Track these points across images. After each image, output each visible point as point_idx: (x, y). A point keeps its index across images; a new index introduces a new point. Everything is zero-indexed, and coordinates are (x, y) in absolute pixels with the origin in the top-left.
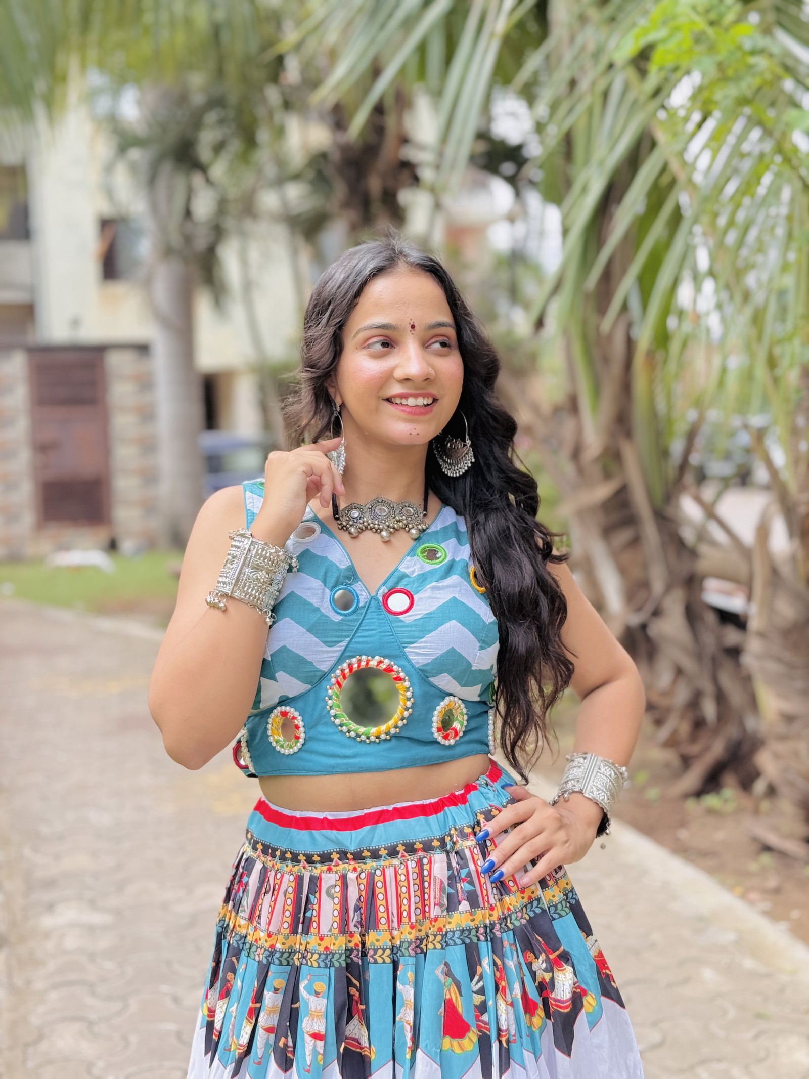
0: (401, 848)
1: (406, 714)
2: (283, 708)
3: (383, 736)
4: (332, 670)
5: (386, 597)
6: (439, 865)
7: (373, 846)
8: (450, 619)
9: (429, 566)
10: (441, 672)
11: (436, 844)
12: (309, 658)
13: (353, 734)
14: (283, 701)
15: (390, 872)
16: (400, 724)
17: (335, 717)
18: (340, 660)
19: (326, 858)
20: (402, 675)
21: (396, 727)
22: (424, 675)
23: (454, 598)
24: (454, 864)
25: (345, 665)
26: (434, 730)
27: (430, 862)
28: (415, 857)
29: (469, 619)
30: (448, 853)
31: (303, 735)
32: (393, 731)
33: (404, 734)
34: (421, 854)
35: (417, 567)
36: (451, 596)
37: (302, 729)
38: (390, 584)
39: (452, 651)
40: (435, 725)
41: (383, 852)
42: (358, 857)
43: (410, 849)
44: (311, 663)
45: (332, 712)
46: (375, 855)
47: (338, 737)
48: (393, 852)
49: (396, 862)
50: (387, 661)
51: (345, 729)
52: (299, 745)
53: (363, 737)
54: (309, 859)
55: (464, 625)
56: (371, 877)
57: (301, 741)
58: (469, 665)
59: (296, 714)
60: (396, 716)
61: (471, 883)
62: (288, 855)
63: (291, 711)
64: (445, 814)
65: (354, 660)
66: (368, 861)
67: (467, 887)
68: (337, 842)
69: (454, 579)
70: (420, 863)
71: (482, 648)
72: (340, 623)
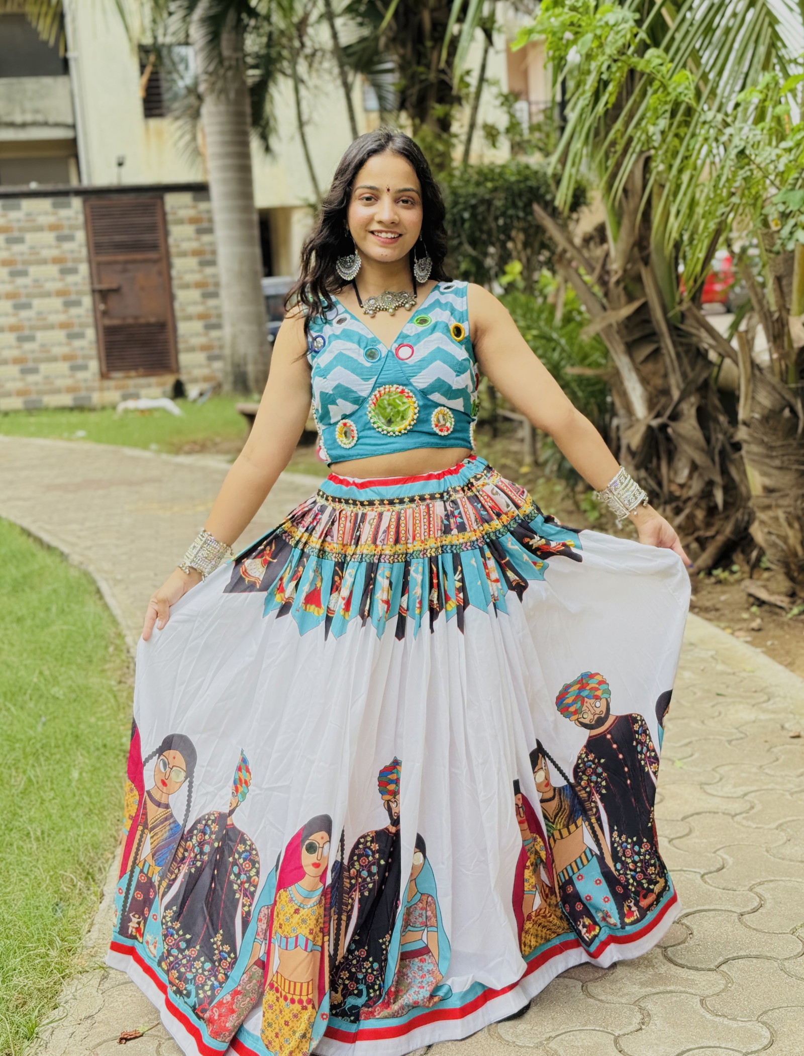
0: (417, 498)
1: (415, 417)
2: (344, 421)
3: (403, 432)
4: (369, 396)
5: (397, 350)
6: (438, 508)
7: (401, 496)
8: (436, 360)
9: (421, 328)
10: (433, 392)
11: (438, 496)
12: (354, 389)
13: (385, 432)
14: (345, 417)
15: (409, 512)
16: (412, 423)
17: (374, 423)
18: (373, 389)
19: (371, 503)
20: (411, 394)
21: (410, 425)
22: (424, 393)
23: (438, 348)
24: (449, 508)
25: (376, 392)
26: (433, 426)
27: (433, 506)
28: (425, 503)
29: (448, 359)
30: (444, 502)
31: (356, 435)
32: (408, 428)
33: (416, 429)
34: (428, 501)
35: (414, 329)
36: (436, 346)
37: (355, 432)
38: (399, 342)
39: (439, 380)
40: (433, 423)
41: (406, 500)
42: (391, 503)
43: (422, 499)
44: (355, 392)
45: (372, 421)
46: (402, 501)
47: (377, 435)
48: (412, 500)
49: (413, 505)
50: (401, 387)
51: (380, 430)
52: (354, 441)
53: (391, 433)
54: (362, 504)
55: (444, 362)
56: (399, 514)
57: (356, 439)
58: (450, 387)
59: (352, 423)
60: (410, 419)
61: (461, 518)
62: (351, 501)
63: (348, 421)
64: (445, 480)
65: (382, 389)
66: (397, 505)
67: (459, 520)
68: (379, 494)
69: (438, 335)
70: (428, 506)
71: (457, 376)
72: (371, 367)
